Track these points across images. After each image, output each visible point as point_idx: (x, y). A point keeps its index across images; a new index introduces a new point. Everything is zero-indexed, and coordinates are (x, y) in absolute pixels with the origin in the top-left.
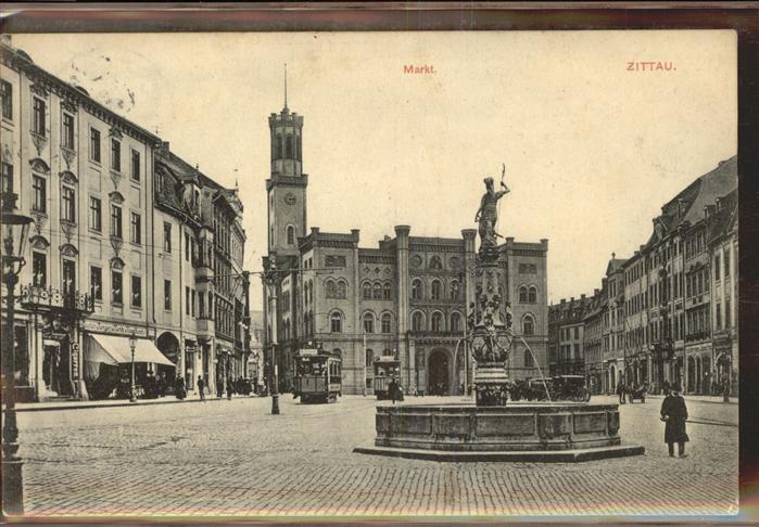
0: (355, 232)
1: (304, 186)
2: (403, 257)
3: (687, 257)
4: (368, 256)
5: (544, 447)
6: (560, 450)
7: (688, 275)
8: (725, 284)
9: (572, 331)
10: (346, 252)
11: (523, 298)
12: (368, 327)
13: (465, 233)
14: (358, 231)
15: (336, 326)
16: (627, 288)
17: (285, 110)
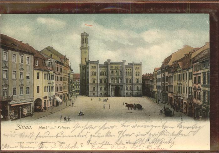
1: (88, 49)
2: (109, 66)
3: (168, 73)
4: (101, 66)
7: (169, 77)
8: (176, 82)
9: (148, 81)
10: (96, 65)
11: (136, 75)
12: (101, 82)
13: (123, 61)
14: (99, 61)
15: (94, 82)
16: (158, 76)
17: (85, 32)
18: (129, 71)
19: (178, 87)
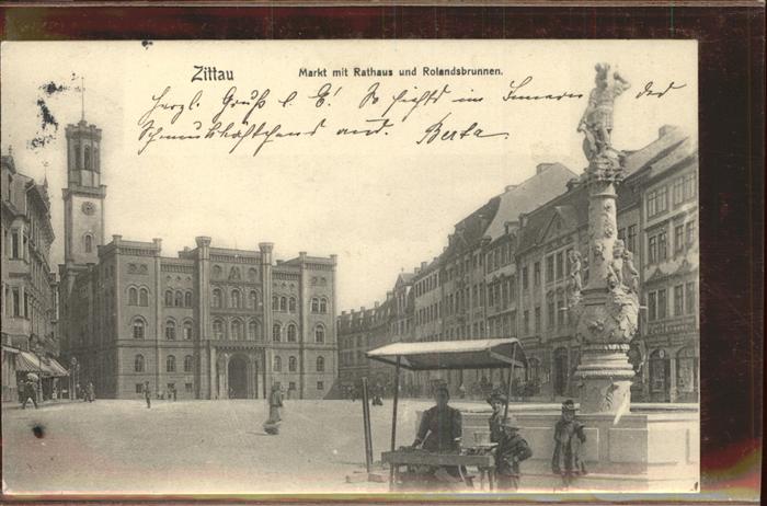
1: (102, 197)
2: (205, 266)
3: (488, 269)
4: (168, 265)
7: (491, 285)
8: (535, 293)
9: (355, 340)
10: (149, 261)
11: (315, 309)
12: (170, 334)
13: (262, 246)
14: (159, 241)
15: (138, 333)
16: (416, 300)
17: (83, 122)
18: (287, 291)
19: (551, 306)
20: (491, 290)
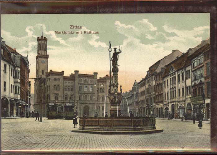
0: (63, 72)
1: (47, 58)
2: (77, 79)
3: (156, 81)
4: (66, 78)
5: (135, 129)
6: (140, 130)
8: (167, 88)
10: (60, 77)
12: (66, 99)
13: (94, 73)
14: (64, 71)
15: (57, 98)
16: (139, 89)
17: (42, 36)
18: (102, 86)
19: (171, 92)
20: (157, 87)
